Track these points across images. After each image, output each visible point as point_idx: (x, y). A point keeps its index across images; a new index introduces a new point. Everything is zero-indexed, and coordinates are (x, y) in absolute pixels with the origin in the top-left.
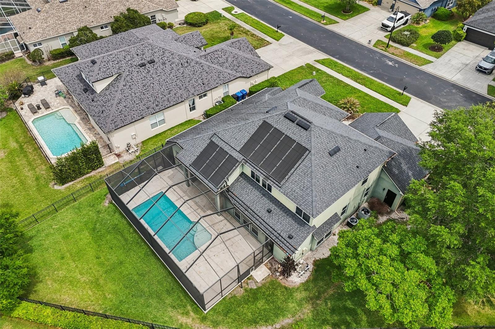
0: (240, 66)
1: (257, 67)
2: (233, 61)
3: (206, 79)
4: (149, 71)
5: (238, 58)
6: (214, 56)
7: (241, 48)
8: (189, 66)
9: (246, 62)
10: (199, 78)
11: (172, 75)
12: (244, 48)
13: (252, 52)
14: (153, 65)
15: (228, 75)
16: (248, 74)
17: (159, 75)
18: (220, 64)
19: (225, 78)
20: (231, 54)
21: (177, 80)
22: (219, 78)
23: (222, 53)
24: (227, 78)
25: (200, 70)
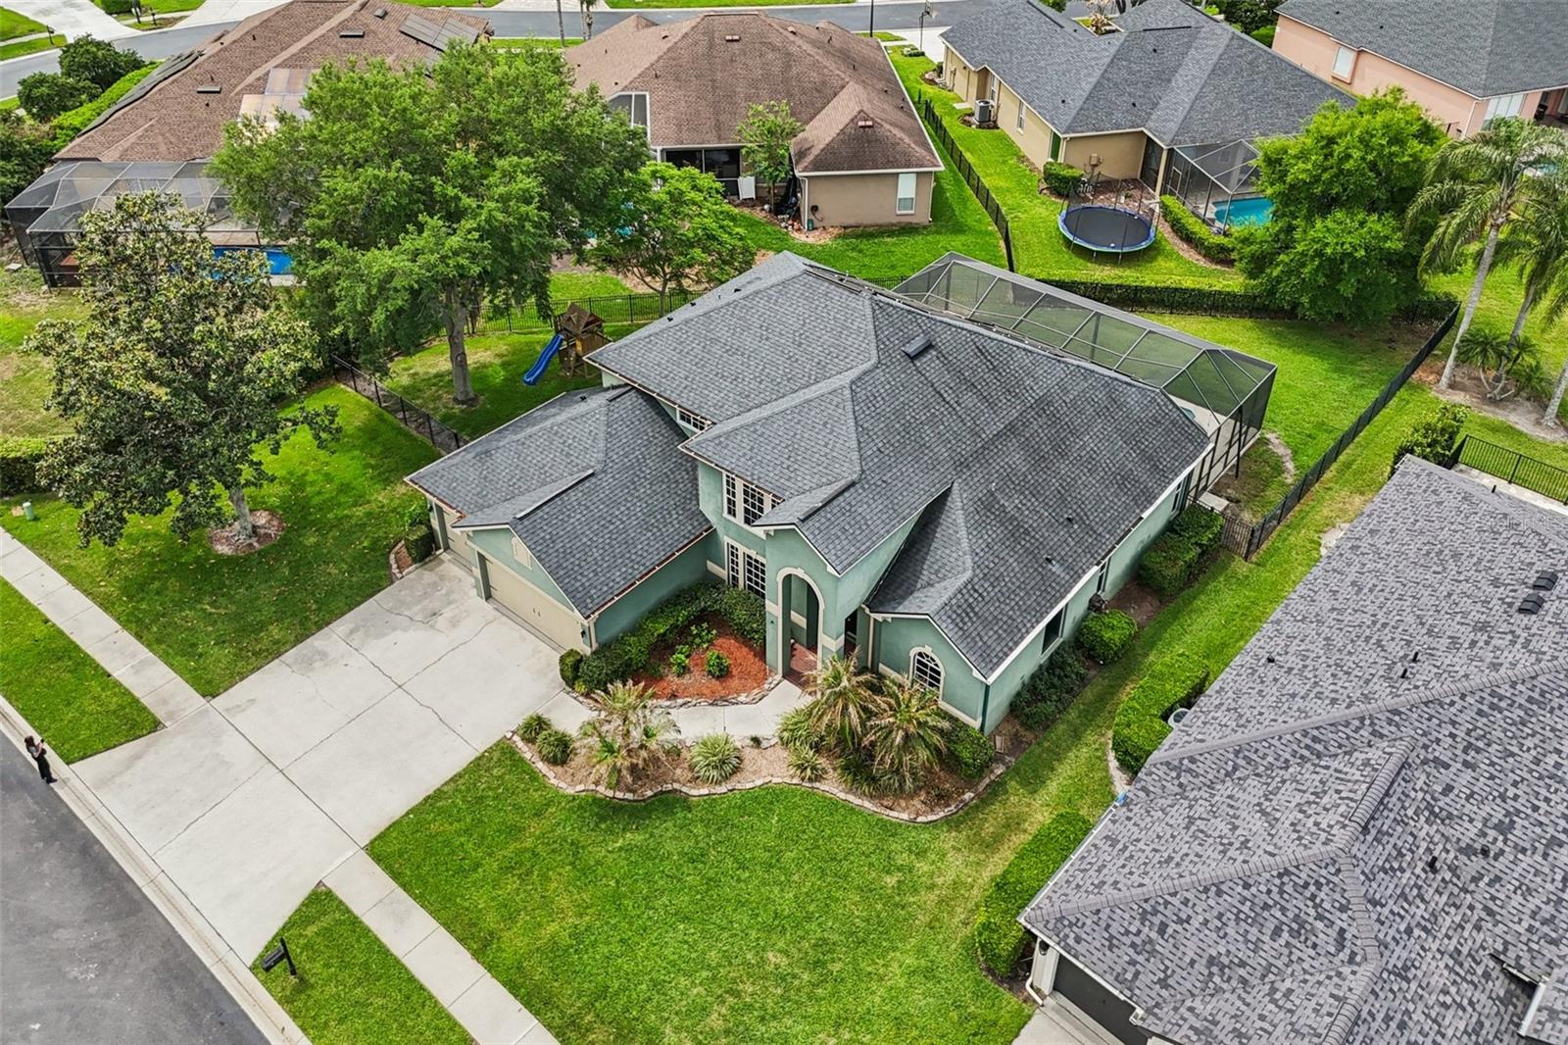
0: (1187, 828)
1: (1099, 871)
2: (1235, 828)
3: (1276, 680)
4: (1496, 583)
5: (1224, 852)
6: (1338, 792)
7: (1274, 1001)
8: (1381, 673)
9: (1170, 858)
10: (1305, 667)
11: (1410, 619)
12: (1262, 1018)
13: (1192, 1020)
14: (1510, 605)
15: (1200, 737)
16: (1129, 819)
17: (1454, 597)
18: (1283, 782)
19: (1205, 723)
20: (1270, 848)
21: (1374, 623)
22: (1228, 710)
23: (1317, 824)
24: (1199, 723)
25: (1332, 687)
